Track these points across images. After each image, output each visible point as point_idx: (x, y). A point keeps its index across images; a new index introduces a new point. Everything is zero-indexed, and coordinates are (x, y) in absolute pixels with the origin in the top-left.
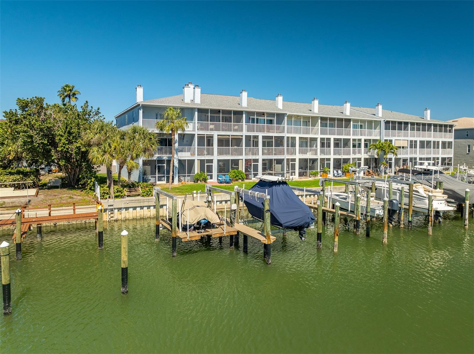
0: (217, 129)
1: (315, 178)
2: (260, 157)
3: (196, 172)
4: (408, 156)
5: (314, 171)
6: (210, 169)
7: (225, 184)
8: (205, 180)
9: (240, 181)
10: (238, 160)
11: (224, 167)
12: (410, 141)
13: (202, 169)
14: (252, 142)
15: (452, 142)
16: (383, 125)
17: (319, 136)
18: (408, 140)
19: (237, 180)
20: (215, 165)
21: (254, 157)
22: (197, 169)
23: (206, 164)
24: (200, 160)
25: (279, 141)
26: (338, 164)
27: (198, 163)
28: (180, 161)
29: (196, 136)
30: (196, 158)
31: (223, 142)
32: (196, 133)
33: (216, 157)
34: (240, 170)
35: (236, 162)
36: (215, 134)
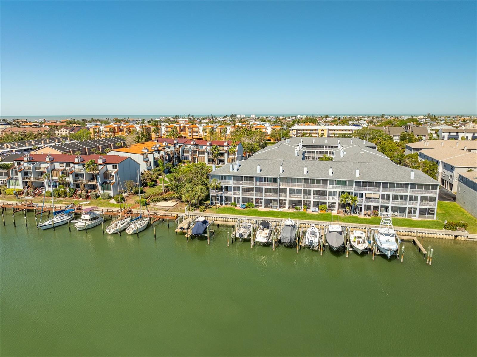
0: (242, 184)
1: (297, 211)
2: (264, 198)
3: (232, 202)
4: (379, 205)
5: (299, 207)
6: (238, 201)
7: (242, 209)
8: (236, 206)
9: (251, 208)
10: (252, 198)
11: (244, 200)
12: (382, 194)
13: (235, 201)
14: (259, 190)
15: (436, 197)
16: (354, 183)
17: (303, 189)
18: (380, 194)
19: (250, 208)
20: (241, 200)
21: (260, 197)
22: (233, 201)
23: (237, 199)
24: (234, 197)
25: (275, 191)
26: (317, 204)
27: (233, 198)
28: (225, 197)
29: (232, 187)
30: (232, 196)
31: (245, 190)
32: (232, 185)
33: (241, 196)
34: (253, 203)
35: (252, 199)
36: (241, 186)
